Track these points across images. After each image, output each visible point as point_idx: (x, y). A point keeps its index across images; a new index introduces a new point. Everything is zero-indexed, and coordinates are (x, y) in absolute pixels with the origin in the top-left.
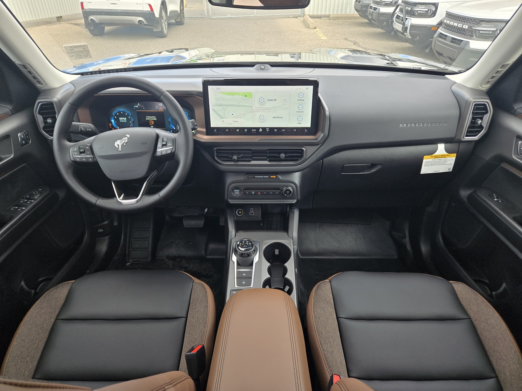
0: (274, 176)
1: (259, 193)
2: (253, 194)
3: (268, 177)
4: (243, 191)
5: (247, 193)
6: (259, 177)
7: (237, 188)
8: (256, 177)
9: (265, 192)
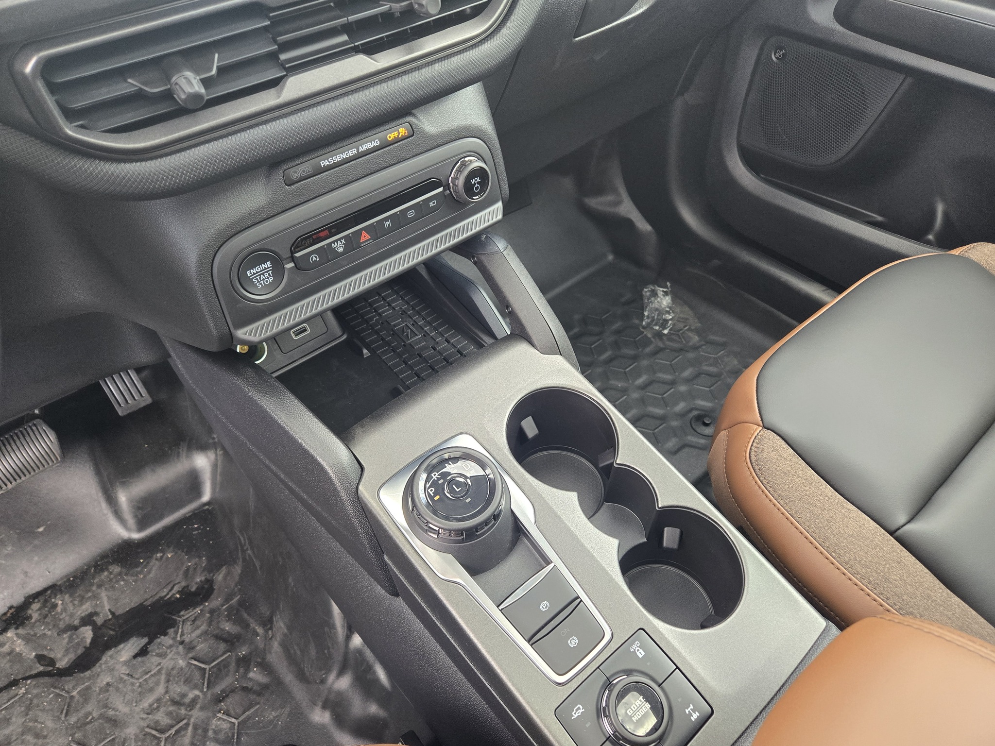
0: (401, 130)
1: (365, 236)
2: (341, 250)
3: (376, 143)
4: (293, 259)
5: (314, 258)
6: (338, 158)
7: (254, 257)
8: (327, 163)
9: (386, 219)
